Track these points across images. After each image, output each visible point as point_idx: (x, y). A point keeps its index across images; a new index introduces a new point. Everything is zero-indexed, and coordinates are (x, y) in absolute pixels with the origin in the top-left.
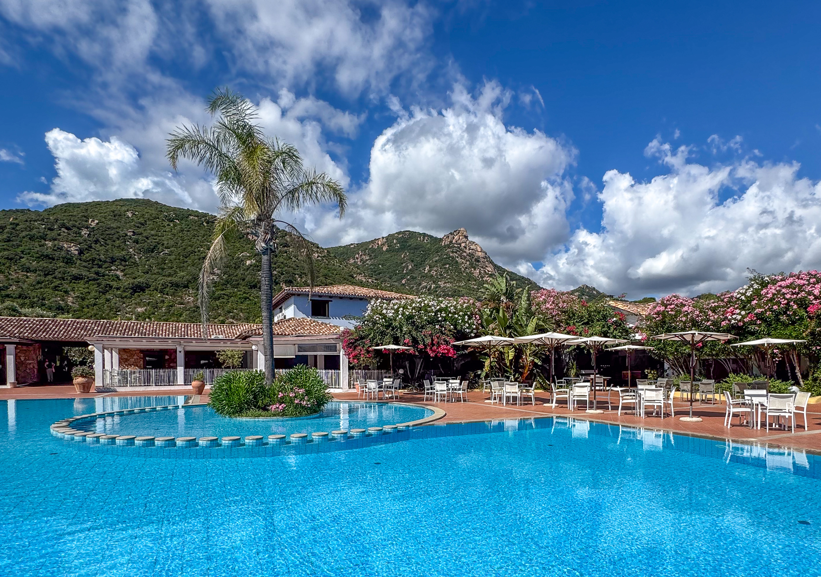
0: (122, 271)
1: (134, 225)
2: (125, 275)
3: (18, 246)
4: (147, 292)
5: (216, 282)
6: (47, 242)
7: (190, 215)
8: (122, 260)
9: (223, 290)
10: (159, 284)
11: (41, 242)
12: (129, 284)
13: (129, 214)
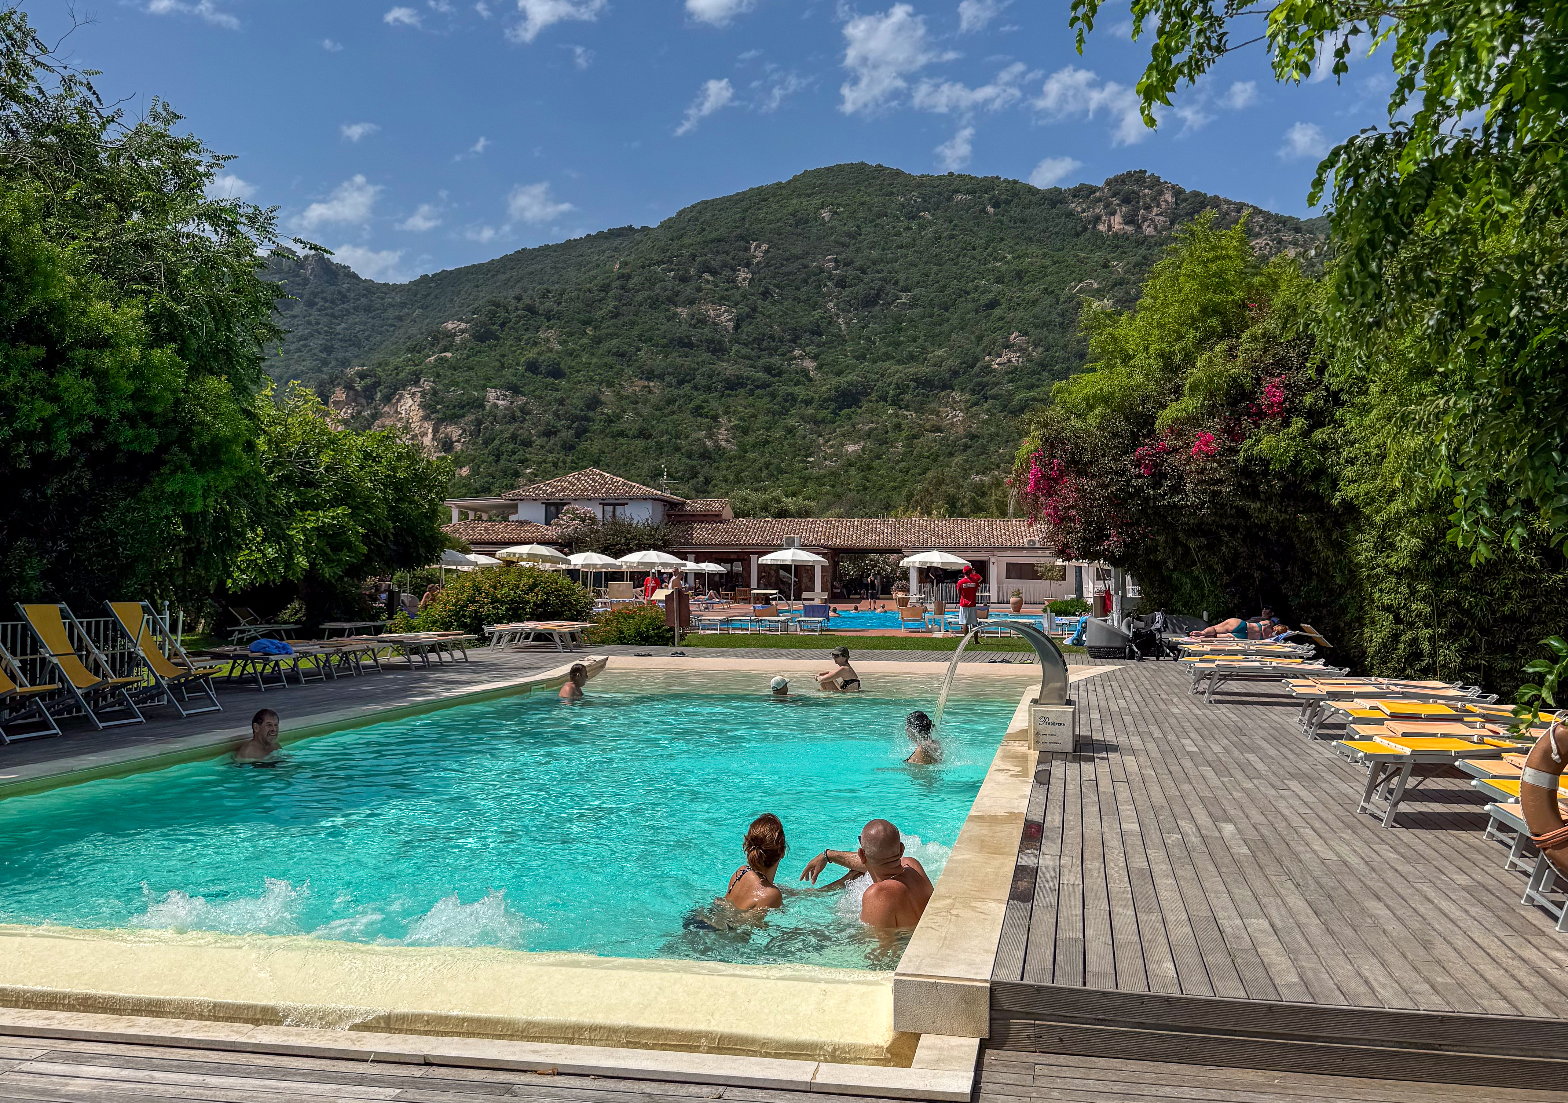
0: (815, 358)
1: (836, 242)
2: (819, 368)
3: (633, 324)
4: (865, 405)
5: (1016, 368)
6: (679, 310)
7: (956, 191)
8: (813, 333)
9: (1030, 387)
10: (889, 385)
11: (668, 310)
12: (830, 389)
13: (826, 214)
